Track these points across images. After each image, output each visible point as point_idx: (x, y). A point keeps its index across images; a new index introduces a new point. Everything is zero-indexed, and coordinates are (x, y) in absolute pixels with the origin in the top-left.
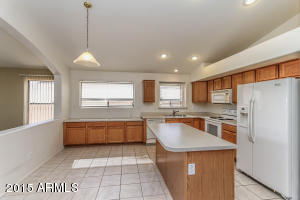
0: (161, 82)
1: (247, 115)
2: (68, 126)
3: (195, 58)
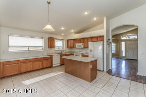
2: (4, 64)
3: (72, 31)
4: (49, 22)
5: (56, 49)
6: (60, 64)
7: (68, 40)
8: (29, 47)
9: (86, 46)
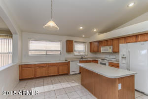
0: (75, 42)
1: (125, 58)
2: (22, 67)
3: (95, 30)
4: (52, 18)
5: (76, 54)
6: (78, 72)
7: (91, 43)
8: (46, 51)
9: (116, 50)
